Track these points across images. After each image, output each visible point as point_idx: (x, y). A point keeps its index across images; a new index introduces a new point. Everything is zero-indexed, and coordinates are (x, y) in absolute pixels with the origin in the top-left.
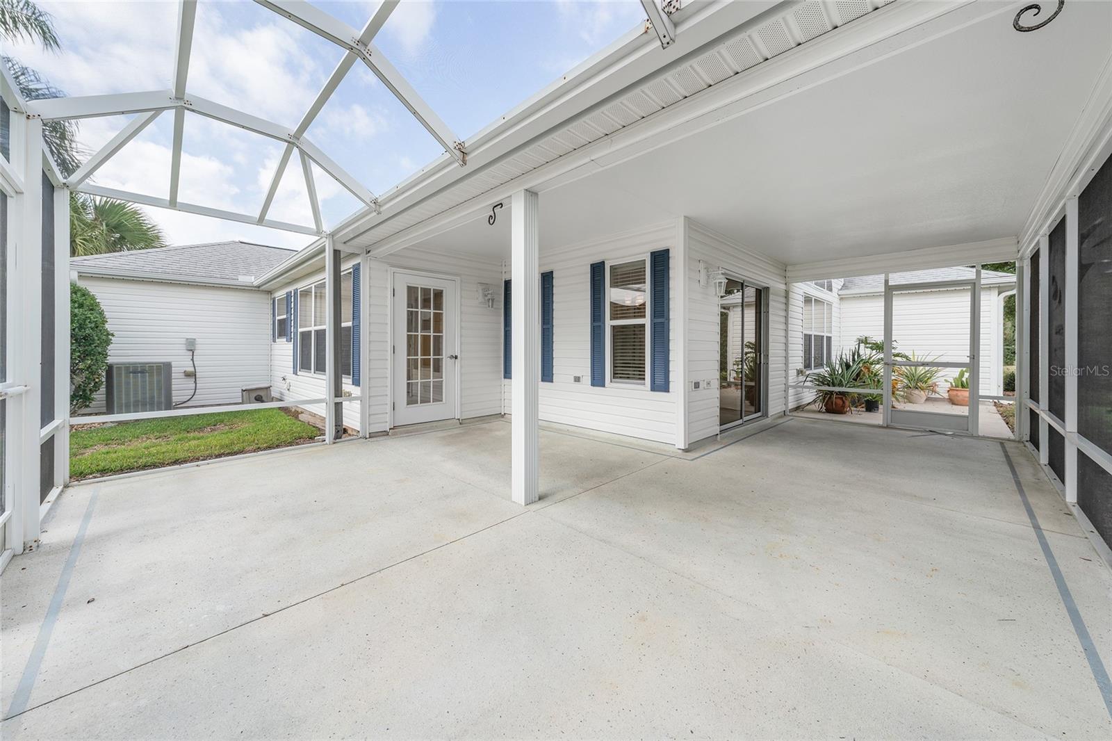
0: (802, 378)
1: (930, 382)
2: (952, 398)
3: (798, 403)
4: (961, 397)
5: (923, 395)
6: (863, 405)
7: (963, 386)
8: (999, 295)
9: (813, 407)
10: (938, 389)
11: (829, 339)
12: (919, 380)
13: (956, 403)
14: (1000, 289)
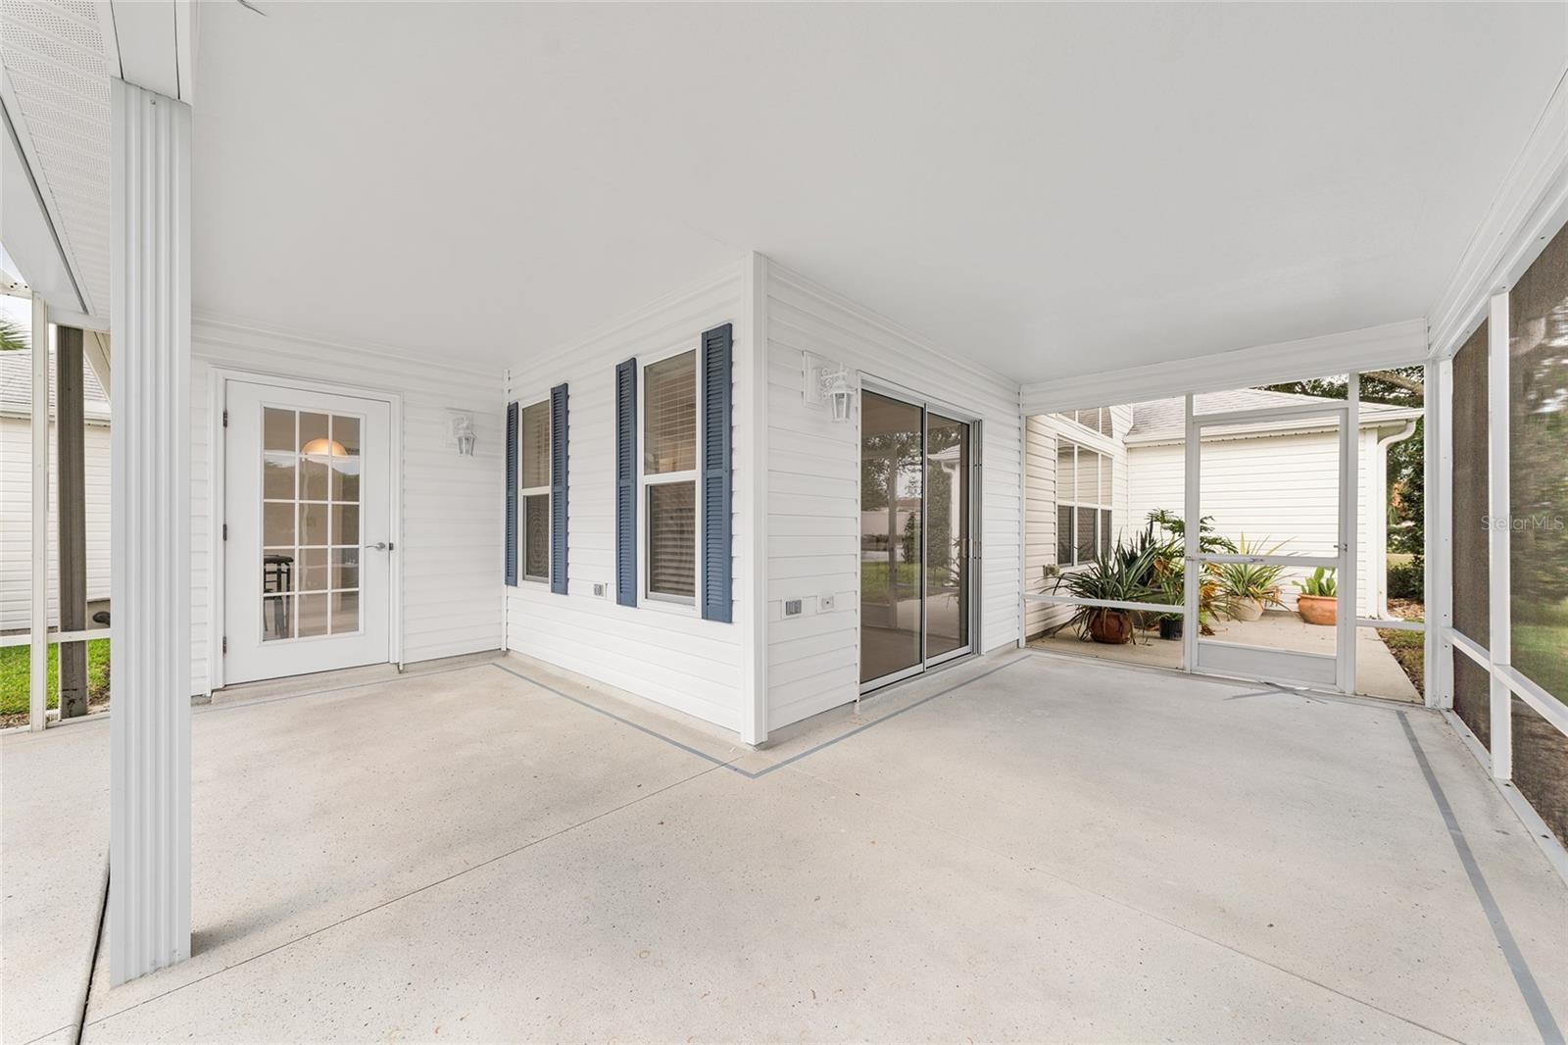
0: (1053, 581)
1: (1269, 585)
2: (1304, 611)
3: (1047, 624)
4: (1319, 610)
5: (1257, 607)
6: (1158, 627)
7: (1322, 592)
8: (1379, 442)
9: (1071, 630)
10: (1281, 597)
11: (1107, 514)
12: (1252, 581)
13: (1312, 620)
14: (1382, 432)
